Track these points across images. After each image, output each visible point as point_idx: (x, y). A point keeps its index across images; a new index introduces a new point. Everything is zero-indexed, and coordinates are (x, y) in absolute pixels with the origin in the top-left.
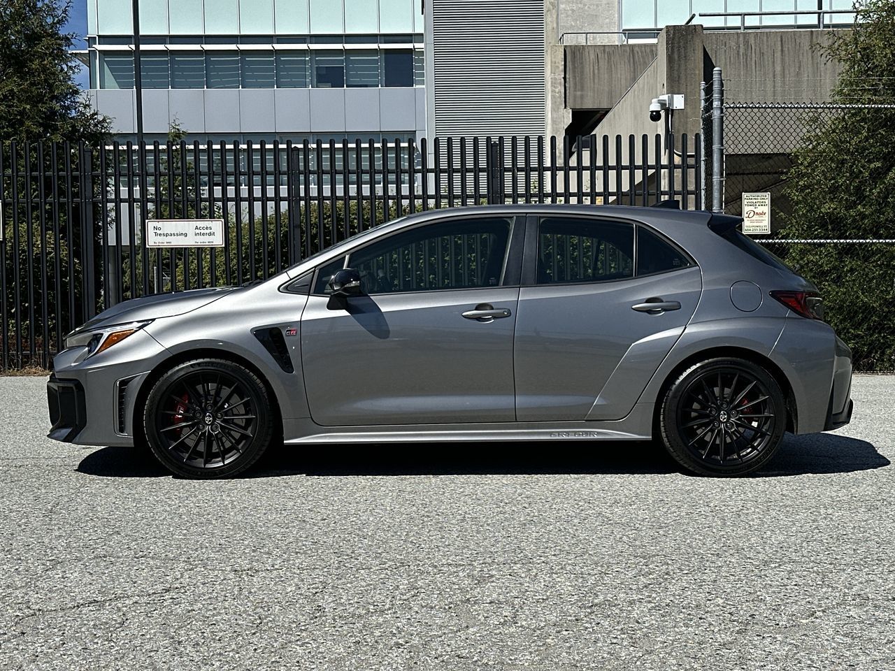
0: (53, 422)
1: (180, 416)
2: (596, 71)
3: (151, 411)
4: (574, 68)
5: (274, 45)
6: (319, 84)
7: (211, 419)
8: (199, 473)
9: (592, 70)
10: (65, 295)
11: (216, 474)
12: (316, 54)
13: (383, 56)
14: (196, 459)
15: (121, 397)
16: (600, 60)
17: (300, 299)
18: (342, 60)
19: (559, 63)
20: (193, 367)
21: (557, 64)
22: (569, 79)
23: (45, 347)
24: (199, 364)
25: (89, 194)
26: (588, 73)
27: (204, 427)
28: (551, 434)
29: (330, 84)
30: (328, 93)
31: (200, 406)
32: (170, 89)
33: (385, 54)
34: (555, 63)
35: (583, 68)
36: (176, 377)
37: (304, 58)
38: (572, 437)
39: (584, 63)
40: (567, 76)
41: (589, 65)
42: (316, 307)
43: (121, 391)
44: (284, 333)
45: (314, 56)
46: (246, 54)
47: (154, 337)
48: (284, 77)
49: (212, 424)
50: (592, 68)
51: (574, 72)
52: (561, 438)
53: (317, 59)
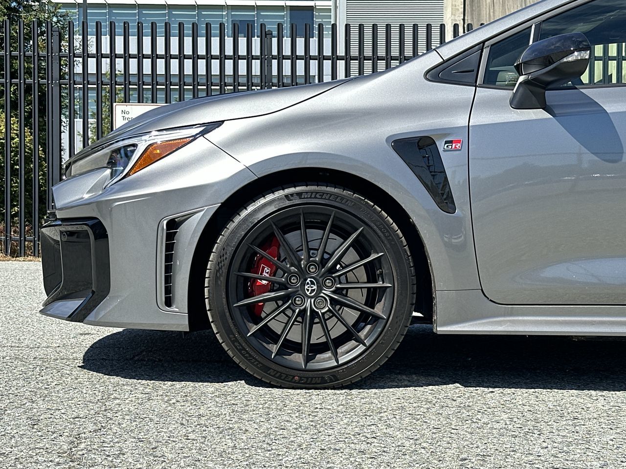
0: (48, 291)
1: (264, 282)
2: (492, 14)
3: (218, 271)
4: (472, 10)
7: (315, 287)
8: (296, 378)
9: (488, 13)
10: (29, 182)
11: (324, 381)
12: (232, 9)
13: (289, 12)
14: (290, 354)
15: (170, 247)
16: (495, 5)
17: (463, 93)
18: (254, 15)
19: (458, 6)
20: (289, 200)
21: (457, 7)
22: (468, 20)
23: (7, 233)
24: (299, 194)
25: (56, 74)
26: (485, 16)
27: (303, 302)
31: (298, 267)
33: (290, 10)
34: (455, 6)
35: (480, 11)
36: (261, 216)
37: (221, 13)
39: (481, 7)
40: (466, 18)
41: (486, 8)
42: (490, 105)
43: (170, 237)
44: (441, 145)
45: (230, 11)
46: (173, 9)
47: (224, 148)
49: (316, 296)
50: (488, 10)
51: (472, 14)
53: (233, 13)
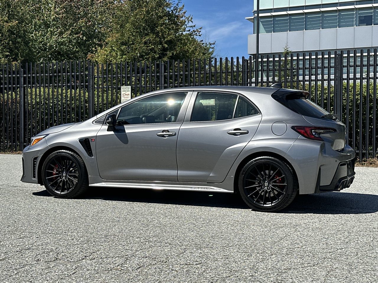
5: (337, 7)
6: (360, 24)
8: (59, 196)
11: (65, 196)
17: (99, 127)
27: (63, 178)
28: (191, 188)
29: (365, 24)
30: (365, 28)
32: (288, 31)
37: (353, 13)
38: (200, 190)
43: (34, 162)
44: (90, 141)
46: (325, 13)
47: (47, 141)
48: (343, 22)
52: (195, 190)
53: (359, 12)
